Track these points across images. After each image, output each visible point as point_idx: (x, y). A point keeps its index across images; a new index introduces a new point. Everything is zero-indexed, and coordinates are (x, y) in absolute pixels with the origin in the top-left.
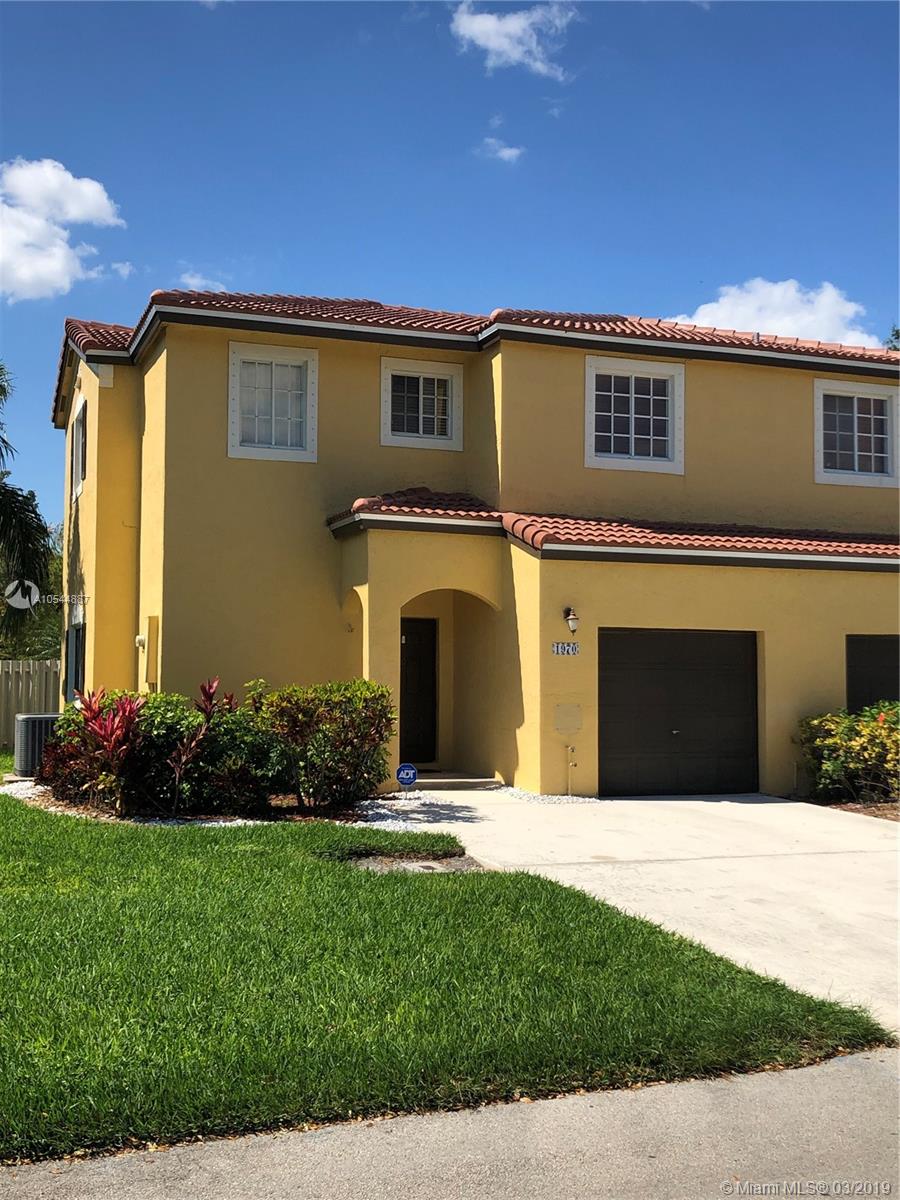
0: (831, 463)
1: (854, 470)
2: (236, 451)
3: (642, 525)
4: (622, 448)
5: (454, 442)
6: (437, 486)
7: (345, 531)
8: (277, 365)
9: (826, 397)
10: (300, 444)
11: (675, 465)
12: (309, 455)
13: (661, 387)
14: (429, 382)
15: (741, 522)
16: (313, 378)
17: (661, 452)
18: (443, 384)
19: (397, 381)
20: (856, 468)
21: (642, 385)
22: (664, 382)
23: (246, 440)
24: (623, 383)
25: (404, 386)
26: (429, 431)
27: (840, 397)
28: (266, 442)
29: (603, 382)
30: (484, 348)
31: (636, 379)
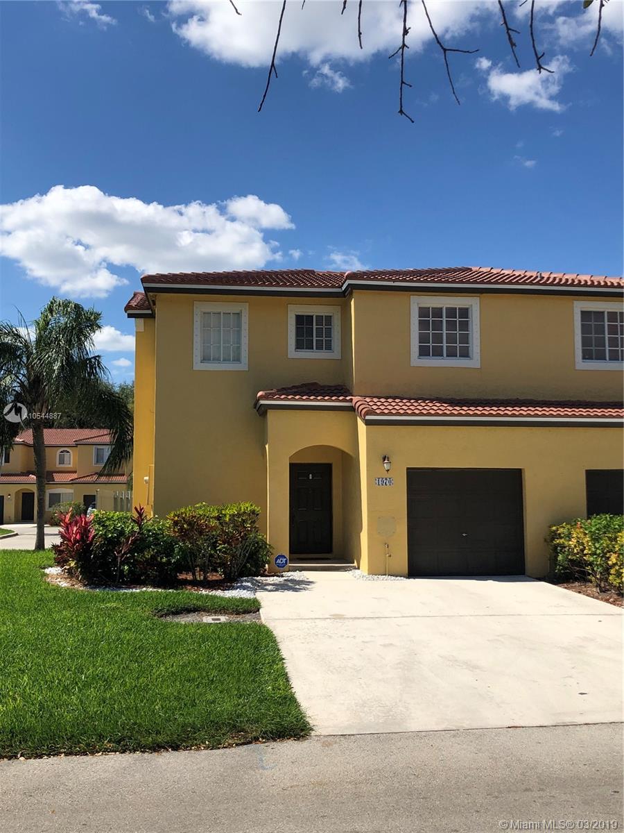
0: (587, 355)
1: (605, 360)
2: (199, 366)
3: (453, 403)
4: (438, 353)
5: (336, 354)
6: (323, 381)
7: (262, 411)
8: (224, 313)
9: (583, 313)
10: (237, 359)
11: (474, 362)
12: (243, 366)
13: (465, 312)
14: (319, 318)
15: (522, 398)
16: (245, 319)
17: (465, 354)
18: (329, 319)
19: (300, 319)
20: (608, 359)
21: (451, 312)
22: (467, 309)
23: (205, 359)
24: (437, 312)
25: (303, 323)
26: (319, 347)
27: (595, 312)
28: (217, 360)
29: (423, 312)
30: (345, 295)
31: (447, 308)
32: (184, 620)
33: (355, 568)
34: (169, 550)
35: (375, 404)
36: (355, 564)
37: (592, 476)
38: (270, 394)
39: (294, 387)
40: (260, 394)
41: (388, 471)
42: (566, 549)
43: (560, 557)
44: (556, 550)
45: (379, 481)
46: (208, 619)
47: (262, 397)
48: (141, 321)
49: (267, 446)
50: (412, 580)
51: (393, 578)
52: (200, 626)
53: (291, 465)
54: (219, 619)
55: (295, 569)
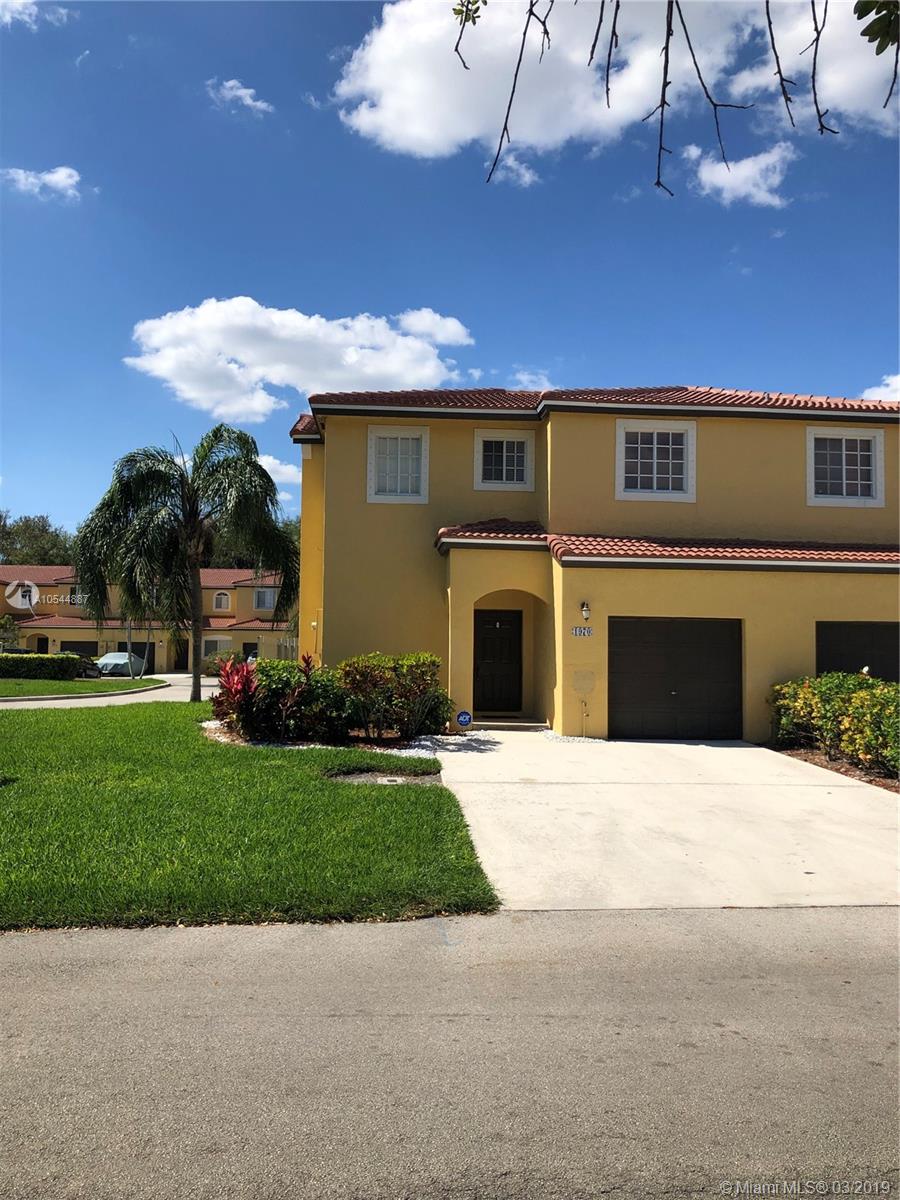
0: (821, 490)
1: (842, 494)
2: (373, 498)
3: (664, 542)
4: (647, 485)
5: (528, 486)
6: (513, 517)
7: (444, 551)
8: (402, 439)
9: (816, 440)
10: (417, 491)
11: (689, 496)
12: (423, 499)
13: (679, 438)
14: (511, 444)
15: (743, 537)
16: (425, 446)
17: (679, 486)
18: (521, 445)
19: (487, 445)
20: (845, 493)
21: (663, 438)
22: (681, 435)
23: (380, 491)
24: (647, 438)
25: (492, 449)
26: (510, 478)
27: (832, 439)
28: (393, 491)
29: (631, 438)
30: (541, 418)
31: (658, 434)
32: (357, 780)
33: (547, 728)
34: (339, 703)
35: (574, 543)
36: (548, 724)
37: (822, 627)
38: (453, 531)
39: (481, 523)
40: (442, 530)
41: (587, 619)
42: (791, 712)
43: (784, 720)
44: (779, 712)
45: (575, 631)
46: (383, 780)
47: (443, 535)
48: (309, 447)
49: (449, 590)
50: (612, 743)
51: (591, 740)
52: (374, 787)
53: (476, 611)
54: (395, 781)
55: (479, 728)
